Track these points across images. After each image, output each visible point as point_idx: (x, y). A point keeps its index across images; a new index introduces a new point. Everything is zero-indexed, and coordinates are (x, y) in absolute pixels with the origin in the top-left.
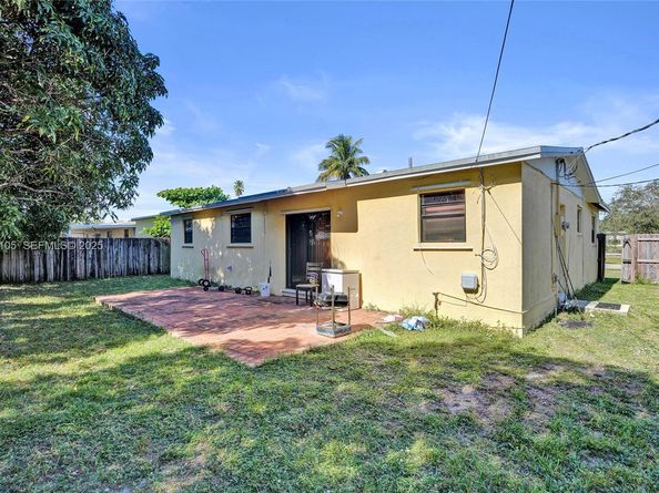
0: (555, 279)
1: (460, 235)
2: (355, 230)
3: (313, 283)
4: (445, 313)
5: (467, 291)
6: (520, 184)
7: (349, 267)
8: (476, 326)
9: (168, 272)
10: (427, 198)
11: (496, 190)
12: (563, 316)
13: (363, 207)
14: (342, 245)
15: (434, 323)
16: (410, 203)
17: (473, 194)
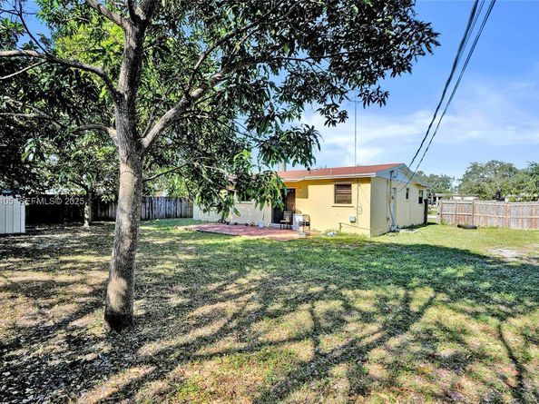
0: (388, 219)
1: (350, 202)
2: (307, 197)
3: (287, 220)
4: (343, 231)
5: (352, 222)
6: (369, 185)
7: (303, 213)
8: (355, 234)
9: (192, 217)
10: (338, 186)
11: (362, 185)
12: (391, 234)
13: (311, 188)
14: (300, 204)
15: (339, 234)
16: (331, 188)
17: (354, 186)
